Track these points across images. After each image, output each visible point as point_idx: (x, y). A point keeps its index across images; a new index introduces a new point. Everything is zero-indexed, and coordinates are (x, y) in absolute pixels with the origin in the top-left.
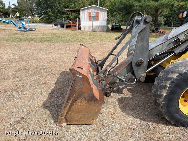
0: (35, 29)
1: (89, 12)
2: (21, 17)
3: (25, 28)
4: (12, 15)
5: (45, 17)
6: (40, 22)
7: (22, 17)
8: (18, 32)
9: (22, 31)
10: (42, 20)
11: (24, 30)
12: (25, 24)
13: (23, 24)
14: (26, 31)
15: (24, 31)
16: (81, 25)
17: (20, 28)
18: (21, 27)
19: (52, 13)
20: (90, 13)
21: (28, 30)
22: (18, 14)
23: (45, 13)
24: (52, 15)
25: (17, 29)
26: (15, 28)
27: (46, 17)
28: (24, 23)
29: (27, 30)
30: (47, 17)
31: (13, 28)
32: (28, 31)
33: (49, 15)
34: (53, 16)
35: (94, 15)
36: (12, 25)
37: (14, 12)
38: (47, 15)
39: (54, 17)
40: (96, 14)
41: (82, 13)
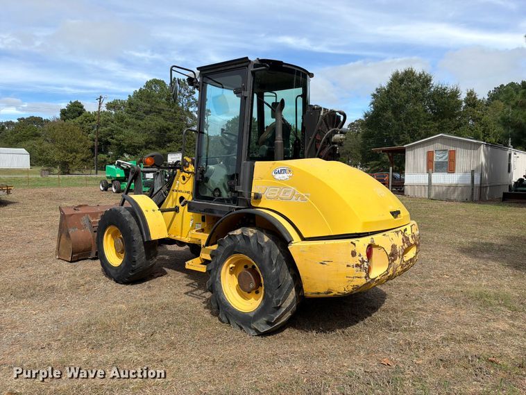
1: (429, 153)
16: (405, 184)
40: (447, 155)
41: (409, 154)
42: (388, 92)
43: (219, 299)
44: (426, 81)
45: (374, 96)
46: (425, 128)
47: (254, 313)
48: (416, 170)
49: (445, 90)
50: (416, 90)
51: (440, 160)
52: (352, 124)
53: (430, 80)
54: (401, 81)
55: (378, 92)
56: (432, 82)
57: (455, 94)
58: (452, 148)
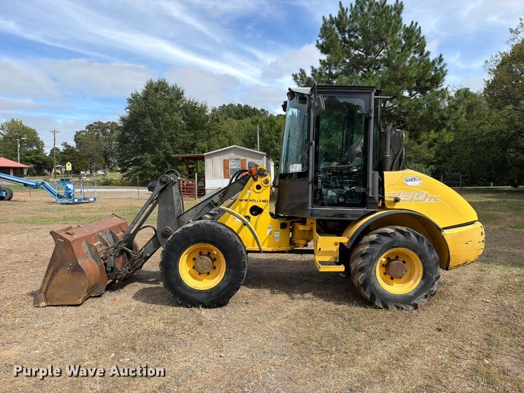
0: (95, 199)
1: (225, 161)
2: (80, 173)
3: (70, 197)
4: (57, 168)
5: (134, 173)
6: (122, 184)
7: (82, 172)
8: (54, 205)
9: (64, 204)
10: (127, 178)
11: (67, 202)
12: (72, 189)
13: (67, 189)
14: (71, 204)
15: (68, 204)
16: (206, 188)
17: (60, 197)
18: (62, 195)
19: (153, 163)
20: (226, 163)
21: (76, 200)
22: (69, 167)
23: (137, 162)
24: (153, 166)
25: (53, 199)
26: (50, 199)
27: (137, 170)
28: (70, 186)
29: (73, 200)
30: (140, 172)
31: (46, 199)
32: (77, 203)
33: (145, 167)
34: (154, 170)
35: (237, 165)
36: (45, 190)
37: (63, 161)
38: (140, 167)
39: (157, 172)
40: (239, 163)
41: (208, 162)
42: (145, 99)
43: (376, 290)
44: (179, 95)
45: (130, 101)
46: (182, 137)
47: (413, 293)
48: (215, 176)
49: (196, 104)
50: (171, 101)
51: (234, 167)
52: (91, 125)
53: (182, 93)
54: (156, 90)
55: (133, 97)
56: (184, 96)
57: (203, 109)
58: (243, 158)
